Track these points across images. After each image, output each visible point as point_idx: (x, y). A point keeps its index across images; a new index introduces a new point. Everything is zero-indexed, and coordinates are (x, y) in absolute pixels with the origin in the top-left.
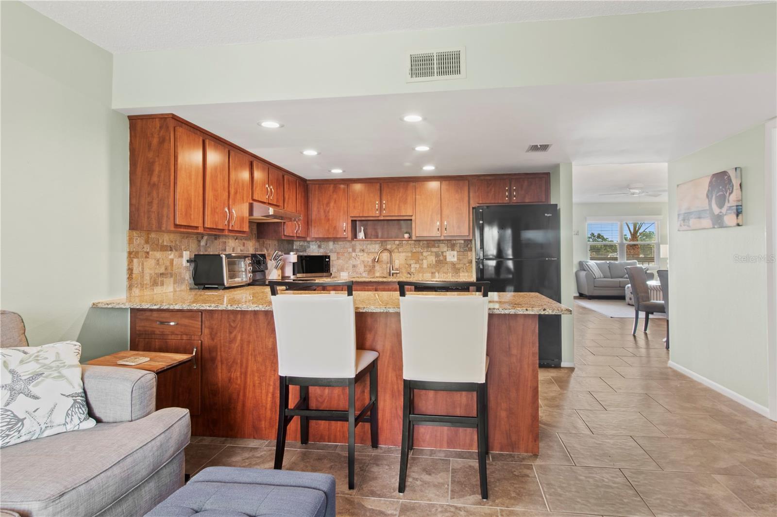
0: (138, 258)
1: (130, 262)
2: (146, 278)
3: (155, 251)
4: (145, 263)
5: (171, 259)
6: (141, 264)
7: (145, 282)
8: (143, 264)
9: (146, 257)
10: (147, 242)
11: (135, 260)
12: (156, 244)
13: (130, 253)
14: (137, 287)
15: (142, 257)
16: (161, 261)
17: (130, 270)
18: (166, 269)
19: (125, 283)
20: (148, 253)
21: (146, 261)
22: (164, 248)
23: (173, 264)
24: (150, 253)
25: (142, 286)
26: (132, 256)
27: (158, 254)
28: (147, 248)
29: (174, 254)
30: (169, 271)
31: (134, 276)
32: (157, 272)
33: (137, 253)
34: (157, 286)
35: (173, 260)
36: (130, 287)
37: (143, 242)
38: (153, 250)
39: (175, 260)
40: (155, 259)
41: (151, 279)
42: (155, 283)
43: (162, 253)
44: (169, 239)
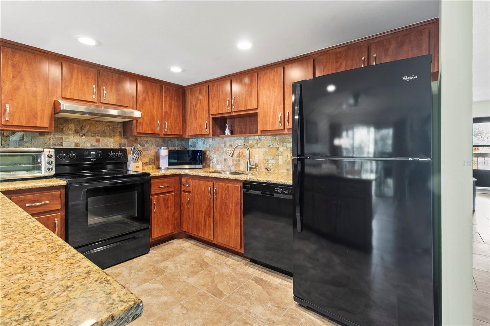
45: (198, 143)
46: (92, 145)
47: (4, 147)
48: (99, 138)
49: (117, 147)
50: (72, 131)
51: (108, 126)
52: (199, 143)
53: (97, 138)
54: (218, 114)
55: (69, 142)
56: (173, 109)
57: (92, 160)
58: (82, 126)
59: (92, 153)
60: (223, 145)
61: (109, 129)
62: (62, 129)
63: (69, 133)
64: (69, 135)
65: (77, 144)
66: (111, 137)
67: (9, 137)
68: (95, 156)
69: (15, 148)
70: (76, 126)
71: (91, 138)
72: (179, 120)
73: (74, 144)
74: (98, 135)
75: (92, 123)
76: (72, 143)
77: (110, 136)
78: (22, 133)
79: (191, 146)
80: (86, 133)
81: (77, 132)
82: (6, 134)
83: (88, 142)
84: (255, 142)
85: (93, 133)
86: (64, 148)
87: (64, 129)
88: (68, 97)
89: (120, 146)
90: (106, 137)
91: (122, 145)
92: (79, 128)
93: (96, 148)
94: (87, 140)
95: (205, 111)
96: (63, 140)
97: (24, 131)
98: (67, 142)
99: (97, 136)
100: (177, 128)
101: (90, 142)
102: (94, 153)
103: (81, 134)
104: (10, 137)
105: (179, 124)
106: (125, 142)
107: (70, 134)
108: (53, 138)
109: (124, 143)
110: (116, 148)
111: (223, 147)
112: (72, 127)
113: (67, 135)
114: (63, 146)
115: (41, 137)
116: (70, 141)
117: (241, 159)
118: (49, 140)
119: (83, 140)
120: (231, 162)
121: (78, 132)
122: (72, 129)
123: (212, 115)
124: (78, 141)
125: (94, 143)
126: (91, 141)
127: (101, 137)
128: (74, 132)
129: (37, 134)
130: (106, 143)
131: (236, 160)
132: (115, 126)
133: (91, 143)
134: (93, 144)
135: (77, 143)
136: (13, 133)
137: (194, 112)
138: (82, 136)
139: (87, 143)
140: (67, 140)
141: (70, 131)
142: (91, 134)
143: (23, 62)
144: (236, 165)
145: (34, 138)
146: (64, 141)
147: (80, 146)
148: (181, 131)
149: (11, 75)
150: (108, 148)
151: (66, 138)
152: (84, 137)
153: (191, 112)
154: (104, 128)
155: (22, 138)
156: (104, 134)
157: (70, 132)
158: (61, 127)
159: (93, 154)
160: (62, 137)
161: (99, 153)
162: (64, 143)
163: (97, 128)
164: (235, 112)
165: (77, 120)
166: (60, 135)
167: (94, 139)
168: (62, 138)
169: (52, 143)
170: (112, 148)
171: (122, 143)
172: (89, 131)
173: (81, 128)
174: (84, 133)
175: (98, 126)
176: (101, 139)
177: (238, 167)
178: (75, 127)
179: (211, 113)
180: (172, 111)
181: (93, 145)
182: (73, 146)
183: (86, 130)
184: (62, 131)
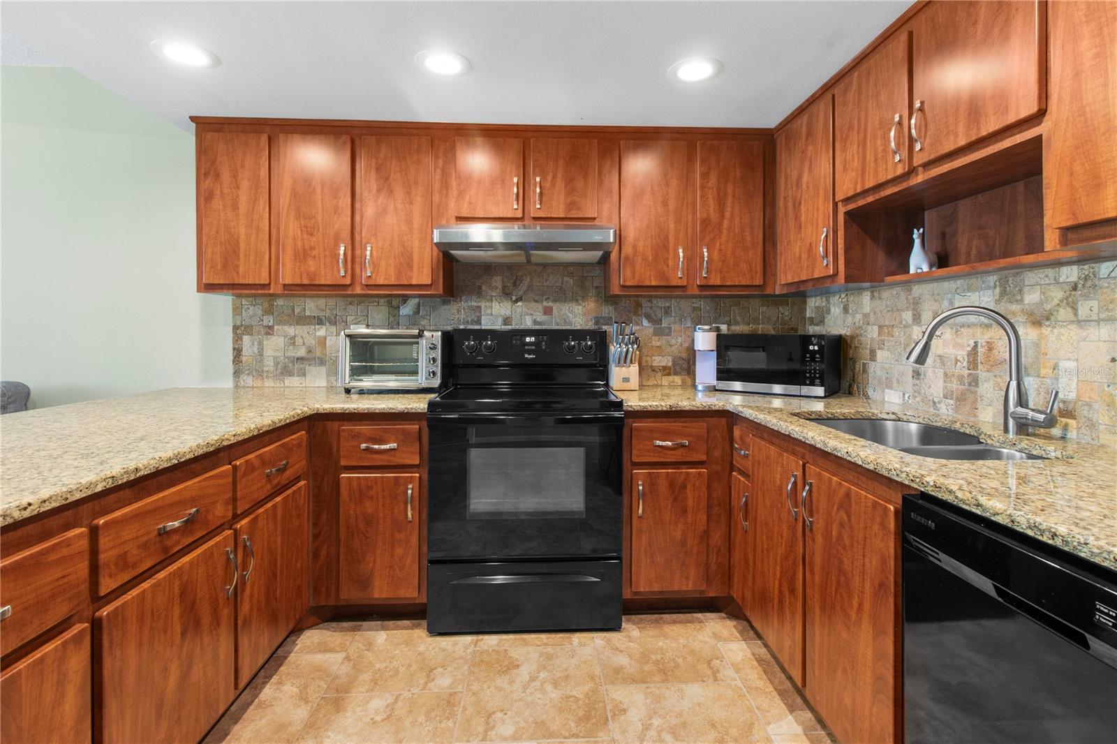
0: (252, 335)
1: (237, 338)
2: (267, 363)
3: (285, 324)
4: (265, 342)
5: (319, 337)
6: (256, 343)
7: (266, 369)
8: (260, 343)
9: (267, 334)
10: (269, 311)
11: (246, 338)
12: (286, 315)
13: (235, 328)
14: (248, 374)
15: (259, 333)
16: (299, 341)
17: (238, 353)
18: (310, 351)
19: (230, 368)
20: (271, 328)
21: (267, 339)
22: (303, 320)
23: (325, 344)
24: (276, 327)
25: (260, 374)
26: (239, 332)
27: (291, 330)
28: (268, 320)
29: (327, 330)
30: (318, 354)
31: (244, 359)
32: (290, 354)
33: (250, 327)
34: (290, 376)
35: (325, 338)
36: (237, 374)
37: (260, 312)
38: (280, 323)
39: (328, 338)
40: (285, 337)
41: (276, 364)
42: (285, 372)
43: (299, 327)
44: (317, 307)
45: (828, 311)
46: (535, 322)
47: (392, 328)
48: (551, 304)
49: (590, 326)
50: (498, 291)
51: (571, 275)
52: (832, 310)
53: (545, 304)
54: (865, 192)
55: (492, 315)
56: (729, 209)
57: (526, 356)
58: (516, 279)
59: (528, 339)
60: (908, 316)
61: (571, 281)
62: (480, 287)
63: (492, 296)
64: (492, 301)
65: (506, 321)
66: (577, 300)
67: (399, 308)
68: (533, 347)
69: (407, 329)
70: (505, 280)
71: (533, 304)
72: (749, 239)
73: (500, 320)
74: (548, 298)
75: (535, 271)
76: (497, 317)
77: (574, 299)
78: (417, 300)
79: (812, 321)
80: (524, 293)
81: (506, 294)
82: (395, 302)
83: (528, 314)
84: (1057, 294)
85: (538, 293)
86: (483, 328)
87: (484, 288)
88: (466, 215)
89: (597, 323)
90: (565, 302)
91: (601, 321)
92: (509, 285)
93: (544, 327)
94: (525, 310)
95: (822, 192)
96: (480, 312)
97: (419, 296)
98: (488, 315)
99: (546, 299)
100: (744, 266)
101: (532, 314)
102: (533, 339)
103: (514, 298)
104: (401, 308)
105: (751, 252)
106: (609, 313)
107: (493, 298)
108: (464, 309)
109: (606, 315)
110: (587, 328)
111: (910, 321)
112: (497, 281)
113: (488, 300)
114: (480, 324)
115: (446, 307)
116: (493, 313)
117: (982, 373)
118: (458, 311)
119: (519, 310)
120: (941, 384)
121: (508, 292)
122: (497, 288)
123: (847, 200)
124: (508, 313)
125: (540, 317)
126: (533, 312)
127: (555, 301)
128: (501, 294)
129: (438, 300)
130: (565, 317)
131: (961, 378)
132: (586, 274)
133: (534, 318)
134: (538, 319)
135: (507, 318)
136: (405, 298)
137: (794, 205)
138: (516, 301)
139: (526, 317)
140: (489, 312)
141: (493, 291)
142: (534, 296)
143: (392, 158)
144: (961, 399)
145: (434, 308)
146: (483, 313)
147: (511, 325)
148: (756, 273)
149: (374, 187)
150: (569, 328)
151: (486, 306)
152: (520, 304)
153: (786, 208)
154: (560, 280)
155: (417, 312)
156: (562, 296)
157: (494, 294)
158: (478, 283)
159: (530, 344)
160: (479, 304)
161: (543, 341)
162: (483, 317)
163: (547, 280)
164: (927, 165)
165: (507, 266)
166: (475, 301)
167: (540, 306)
168: (479, 307)
169: (464, 319)
170: (579, 328)
171: (603, 315)
172: (530, 288)
173: (515, 284)
174: (521, 293)
175: (548, 276)
176: (555, 306)
177: (967, 408)
178: (503, 281)
179: (839, 196)
180: (727, 215)
181: (538, 322)
182: (498, 326)
183: (524, 288)
184: (479, 293)
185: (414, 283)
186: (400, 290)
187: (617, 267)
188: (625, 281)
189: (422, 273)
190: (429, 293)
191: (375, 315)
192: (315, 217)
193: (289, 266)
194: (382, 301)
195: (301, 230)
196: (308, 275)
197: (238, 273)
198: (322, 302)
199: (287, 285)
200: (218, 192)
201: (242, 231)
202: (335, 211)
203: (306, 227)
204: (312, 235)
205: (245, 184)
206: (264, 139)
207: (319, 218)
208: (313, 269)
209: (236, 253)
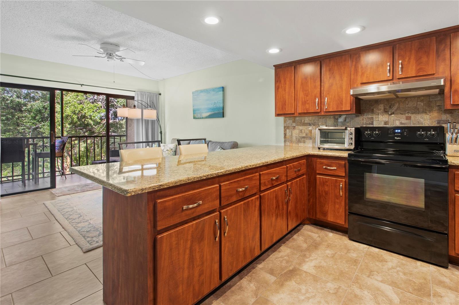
0: (289, 129)
1: (285, 130)
2: (294, 138)
3: (299, 126)
4: (293, 132)
5: (310, 130)
6: (290, 132)
7: (293, 140)
8: (292, 132)
9: (294, 129)
10: (294, 122)
11: (287, 130)
12: (299, 123)
13: (285, 127)
14: (288, 142)
15: (291, 128)
16: (303, 131)
17: (285, 134)
18: (306, 135)
19: (283, 139)
20: (295, 127)
21: (294, 131)
22: (304, 124)
23: (312, 132)
24: (296, 127)
25: (291, 142)
26: (286, 128)
27: (301, 128)
28: (294, 124)
29: (312, 127)
30: (309, 136)
31: (287, 137)
32: (300, 135)
33: (289, 127)
34: (300, 143)
35: (312, 130)
36: (285, 141)
37: (291, 122)
38: (297, 125)
39: (313, 130)
40: (299, 130)
41: (296, 139)
42: (299, 141)
43: (303, 127)
44: (309, 120)
46: (401, 123)
47: (335, 127)
48: (410, 115)
49: (435, 124)
50: (382, 110)
51: (422, 101)
53: (407, 115)
55: (379, 121)
57: (396, 138)
58: (391, 105)
59: (396, 131)
61: (422, 104)
62: (373, 109)
63: (379, 113)
64: (379, 115)
65: (386, 123)
66: (426, 112)
67: (338, 119)
68: (400, 134)
69: (341, 127)
70: (385, 106)
71: (400, 115)
73: (383, 123)
74: (408, 112)
75: (401, 101)
76: (381, 121)
77: (424, 112)
78: (345, 116)
80: (395, 111)
81: (386, 111)
82: (336, 117)
83: (397, 120)
85: (403, 110)
86: (374, 126)
87: (375, 110)
89: (438, 123)
90: (418, 114)
91: (442, 122)
92: (387, 107)
93: (406, 126)
94: (396, 118)
96: (373, 120)
97: (346, 114)
98: (377, 121)
99: (407, 113)
101: (399, 120)
102: (399, 131)
103: (390, 113)
104: (339, 119)
106: (447, 118)
107: (379, 114)
108: (365, 118)
109: (445, 119)
110: (432, 125)
112: (381, 107)
113: (377, 115)
114: (373, 124)
115: (357, 118)
116: (379, 120)
118: (363, 119)
119: (392, 118)
121: (387, 111)
122: (381, 109)
124: (387, 120)
125: (404, 121)
126: (399, 119)
127: (413, 114)
128: (383, 112)
129: (354, 115)
130: (418, 121)
132: (431, 100)
133: (401, 121)
134: (403, 122)
135: (386, 122)
136: (340, 116)
138: (391, 114)
139: (396, 121)
140: (377, 119)
141: (379, 111)
142: (401, 112)
143: (335, 65)
145: (352, 119)
146: (374, 120)
147: (388, 125)
150: (421, 125)
151: (376, 117)
152: (393, 115)
154: (416, 104)
155: (345, 120)
156: (416, 111)
157: (379, 112)
158: (372, 108)
159: (398, 133)
160: (372, 116)
161: (405, 132)
162: (374, 122)
163: (407, 104)
165: (386, 100)
166: (371, 115)
167: (404, 116)
168: (373, 118)
169: (365, 123)
170: (427, 125)
171: (443, 119)
172: (398, 108)
173: (390, 107)
174: (393, 111)
175: (408, 102)
176: (413, 116)
178: (384, 106)
181: (403, 123)
182: (382, 125)
183: (395, 109)
184: (372, 112)
185: (343, 110)
186: (338, 113)
187: (449, 96)
188: (454, 102)
189: (347, 106)
190: (349, 113)
191: (329, 122)
192: (308, 90)
193: (300, 107)
194: (331, 117)
195: (304, 95)
196: (306, 109)
197: (286, 110)
198: (310, 118)
199: (300, 113)
200: (280, 86)
201: (287, 97)
202: (315, 87)
203: (305, 94)
204: (307, 96)
205: (288, 83)
206: (293, 67)
207: (310, 91)
208: (308, 107)
209: (285, 104)
